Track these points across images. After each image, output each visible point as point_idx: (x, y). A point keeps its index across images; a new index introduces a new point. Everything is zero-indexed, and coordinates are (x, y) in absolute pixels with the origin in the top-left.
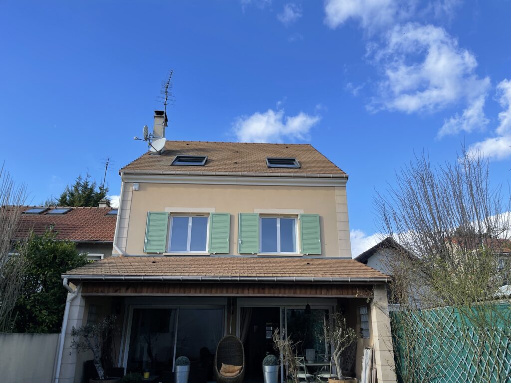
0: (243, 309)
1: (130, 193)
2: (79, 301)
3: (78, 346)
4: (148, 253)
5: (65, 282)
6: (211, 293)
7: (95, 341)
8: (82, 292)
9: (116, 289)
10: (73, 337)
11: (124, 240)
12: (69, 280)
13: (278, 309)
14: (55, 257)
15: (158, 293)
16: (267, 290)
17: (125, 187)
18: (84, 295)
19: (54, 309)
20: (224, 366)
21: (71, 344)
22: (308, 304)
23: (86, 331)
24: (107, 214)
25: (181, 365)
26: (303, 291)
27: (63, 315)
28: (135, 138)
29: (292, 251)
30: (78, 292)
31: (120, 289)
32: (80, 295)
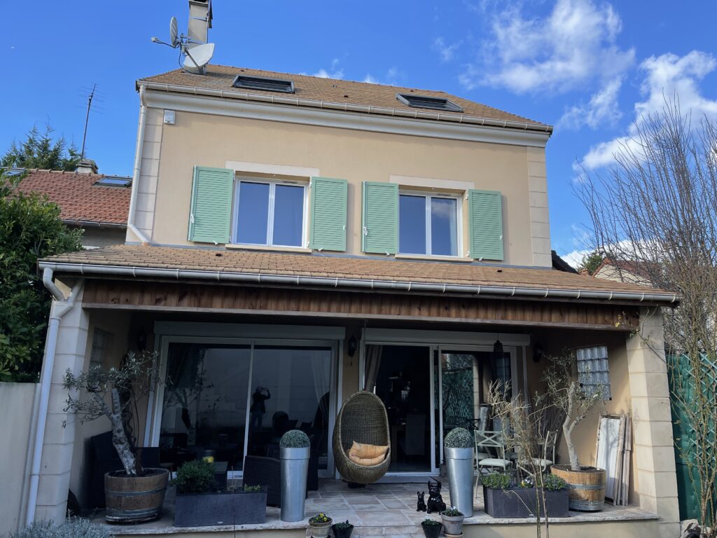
1: (158, 130)
2: (78, 320)
3: (77, 407)
4: (196, 243)
5: (47, 277)
6: (350, 312)
8: (83, 301)
9: (158, 297)
10: (67, 390)
11: (149, 217)
12: (57, 274)
13: (427, 349)
15: (244, 308)
16: (453, 312)
17: (147, 117)
18: (89, 306)
19: (21, 333)
20: (356, 446)
21: (66, 405)
23: (93, 381)
24: (97, 183)
25: (295, 446)
26: (519, 314)
27: (42, 346)
28: (153, 39)
29: (449, 254)
30: (76, 300)
31: (165, 299)
32: (79, 306)
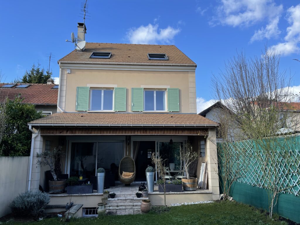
0: (135, 143)
1: (66, 76)
2: (39, 138)
3: (41, 163)
4: (78, 111)
5: (30, 128)
6: (116, 133)
7: (51, 160)
8: (41, 133)
9: (61, 131)
10: (37, 158)
11: (64, 104)
12: (32, 127)
14: (23, 113)
15: (85, 133)
16: (148, 132)
17: (62, 72)
18: (42, 135)
19: (25, 143)
20: (124, 173)
21: (37, 162)
22: (171, 139)
23: (45, 155)
24: (53, 88)
25: (100, 172)
26: (169, 132)
27: (30, 146)
28: (66, 40)
29: (163, 110)
30: (38, 133)
31: (63, 132)
32: (40, 135)
